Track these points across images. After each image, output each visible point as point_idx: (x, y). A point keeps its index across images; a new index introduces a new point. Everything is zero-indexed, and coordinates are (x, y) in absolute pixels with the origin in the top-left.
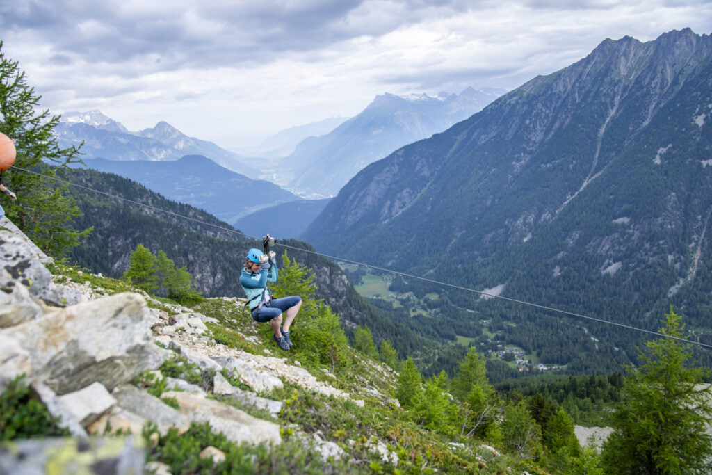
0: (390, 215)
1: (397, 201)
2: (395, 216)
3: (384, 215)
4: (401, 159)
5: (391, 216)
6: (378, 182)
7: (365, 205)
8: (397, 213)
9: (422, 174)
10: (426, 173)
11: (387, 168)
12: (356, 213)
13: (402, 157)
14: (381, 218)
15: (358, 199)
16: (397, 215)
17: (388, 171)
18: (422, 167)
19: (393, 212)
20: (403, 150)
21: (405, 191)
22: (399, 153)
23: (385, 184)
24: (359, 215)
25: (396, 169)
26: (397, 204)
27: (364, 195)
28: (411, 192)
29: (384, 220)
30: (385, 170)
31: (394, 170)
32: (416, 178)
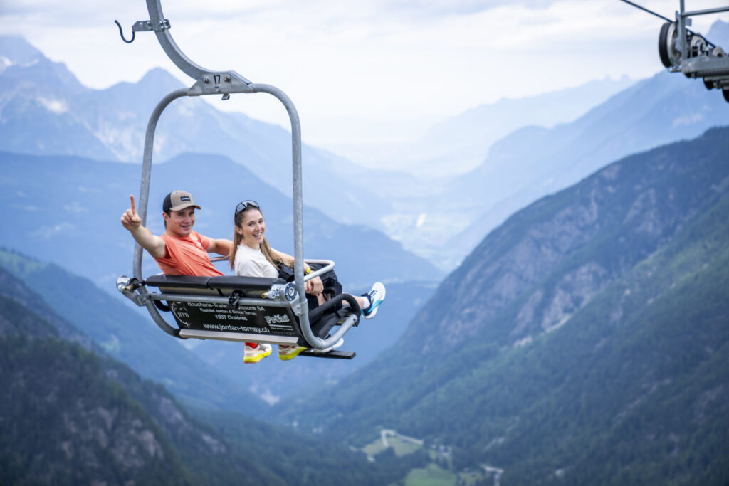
0: (536, 327)
1: (560, 293)
2: (549, 330)
3: (522, 326)
4: (611, 189)
5: (539, 329)
6: (538, 243)
7: (499, 297)
8: (555, 323)
9: (640, 229)
10: (650, 228)
11: (568, 211)
12: (472, 316)
13: (613, 183)
14: (515, 332)
15: (480, 281)
16: (557, 326)
17: (570, 218)
18: (644, 211)
19: (547, 321)
20: (616, 168)
21: (584, 269)
22: (606, 175)
23: (556, 249)
24: (477, 321)
25: (591, 214)
26: (559, 300)
27: (498, 274)
28: (602, 271)
29: (521, 336)
30: (562, 214)
31: (587, 215)
32: (622, 239)
